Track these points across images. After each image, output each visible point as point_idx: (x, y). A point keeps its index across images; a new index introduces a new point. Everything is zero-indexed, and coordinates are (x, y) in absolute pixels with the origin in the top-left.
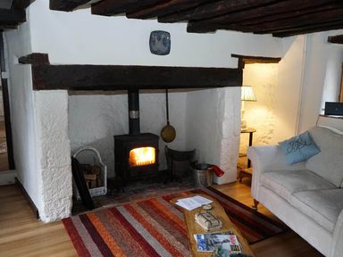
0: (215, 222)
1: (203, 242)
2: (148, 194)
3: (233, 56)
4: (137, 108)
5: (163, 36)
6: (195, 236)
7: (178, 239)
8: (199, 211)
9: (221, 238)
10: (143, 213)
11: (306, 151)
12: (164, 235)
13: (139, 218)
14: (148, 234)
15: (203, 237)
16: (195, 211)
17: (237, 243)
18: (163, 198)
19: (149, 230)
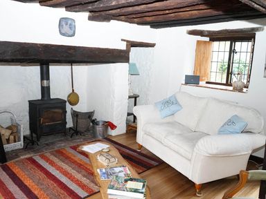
0: (113, 160)
1: (104, 174)
2: (58, 145)
3: (122, 40)
4: (48, 79)
5: (69, 22)
6: (98, 170)
7: (84, 176)
8: (101, 153)
9: (117, 170)
10: (55, 160)
11: (173, 108)
12: (73, 174)
13: (52, 163)
14: (60, 174)
15: (104, 170)
16: (97, 153)
17: (129, 172)
18: (71, 147)
19: (61, 172)
